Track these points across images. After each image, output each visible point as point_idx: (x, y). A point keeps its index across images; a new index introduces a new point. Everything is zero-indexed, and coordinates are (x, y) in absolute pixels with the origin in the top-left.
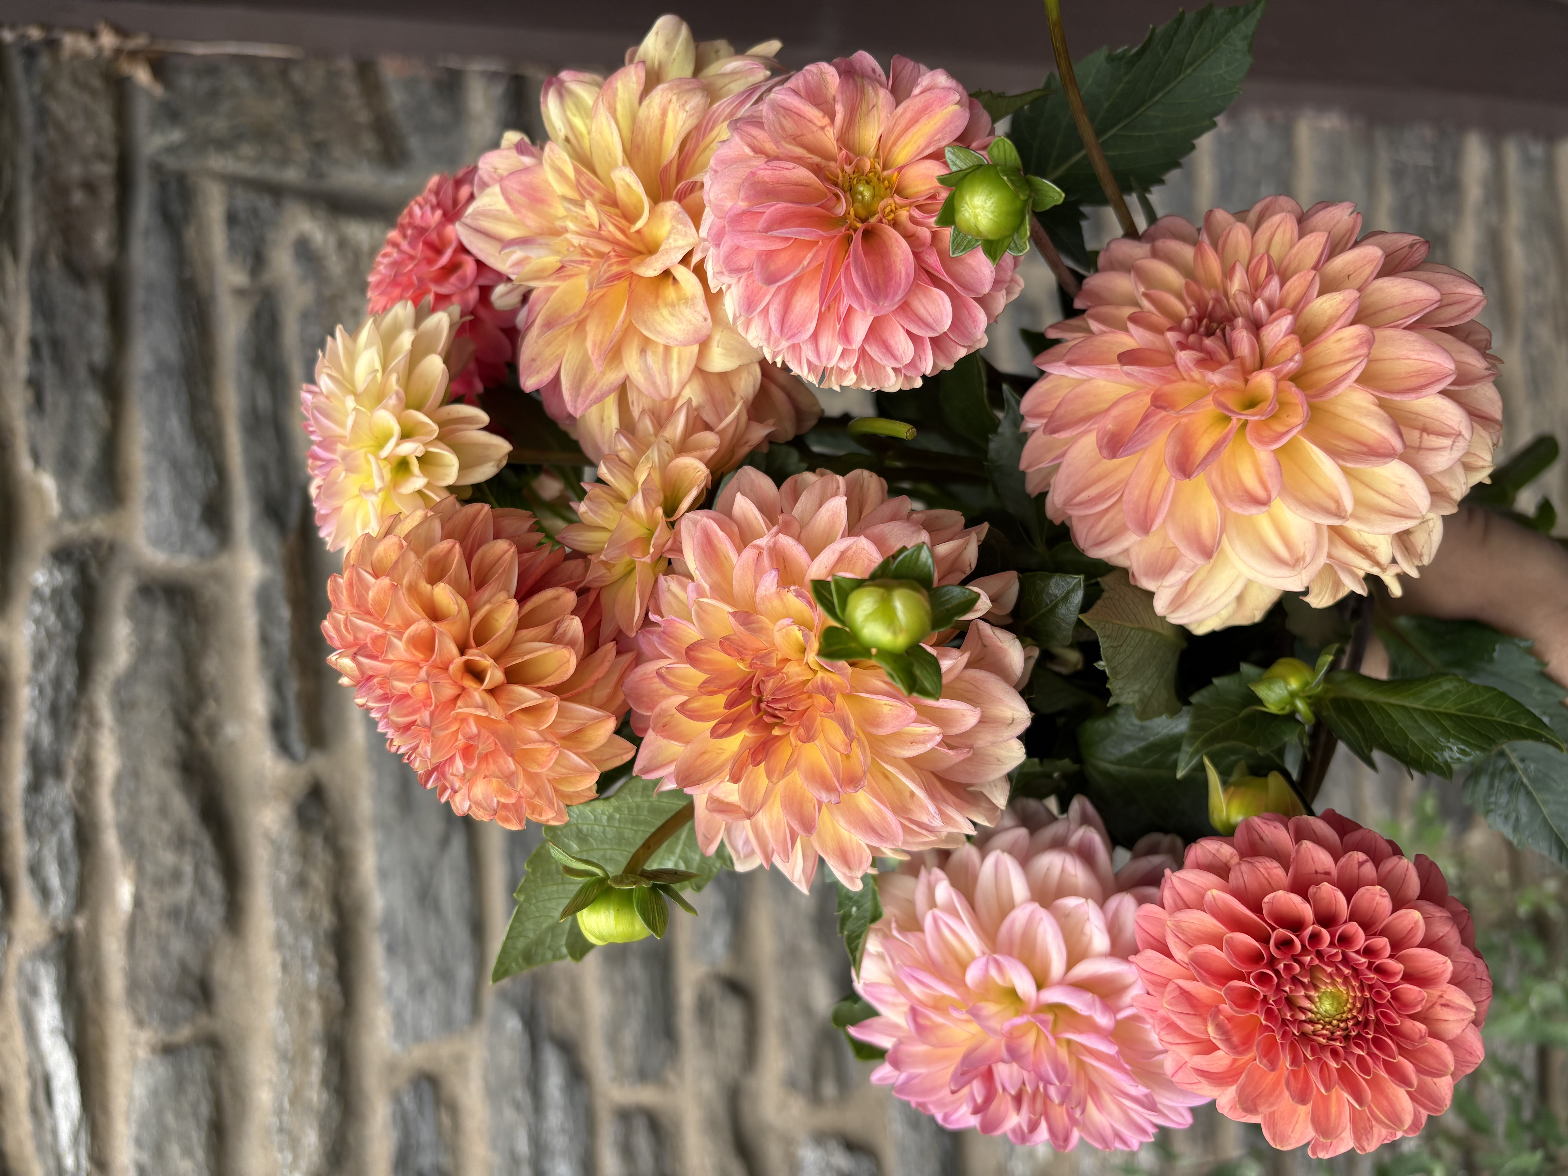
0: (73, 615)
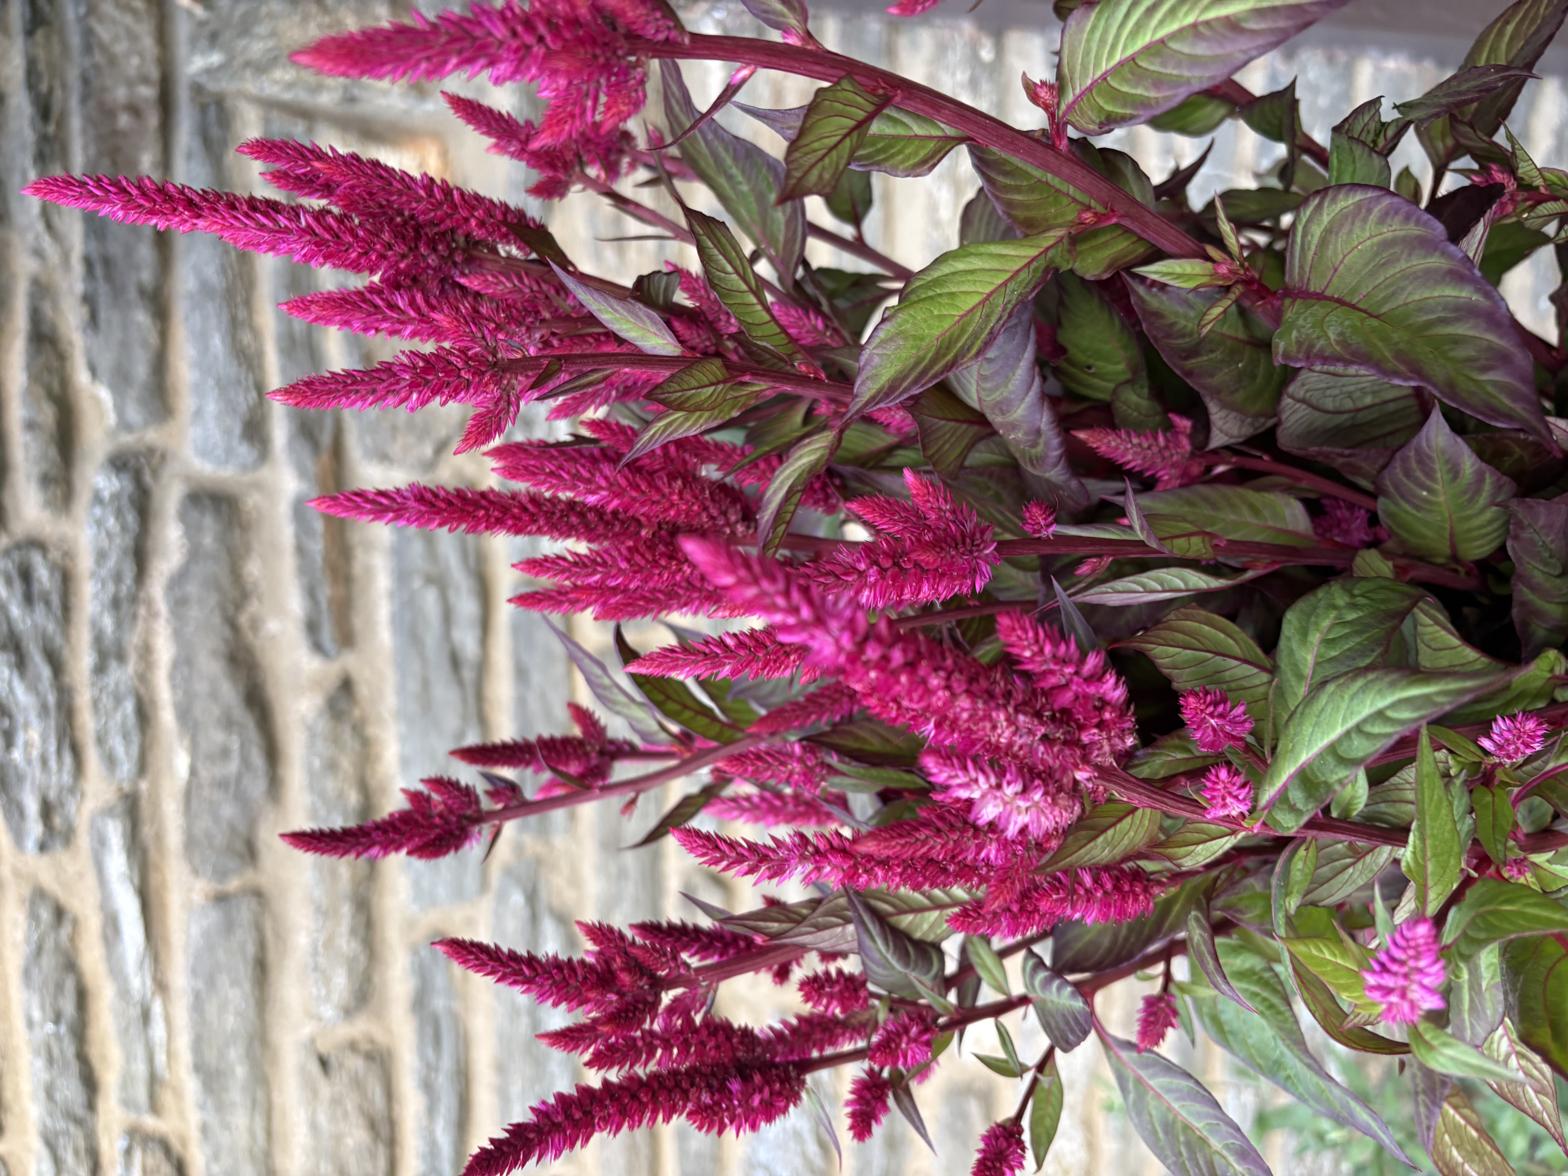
0: (131, 518)
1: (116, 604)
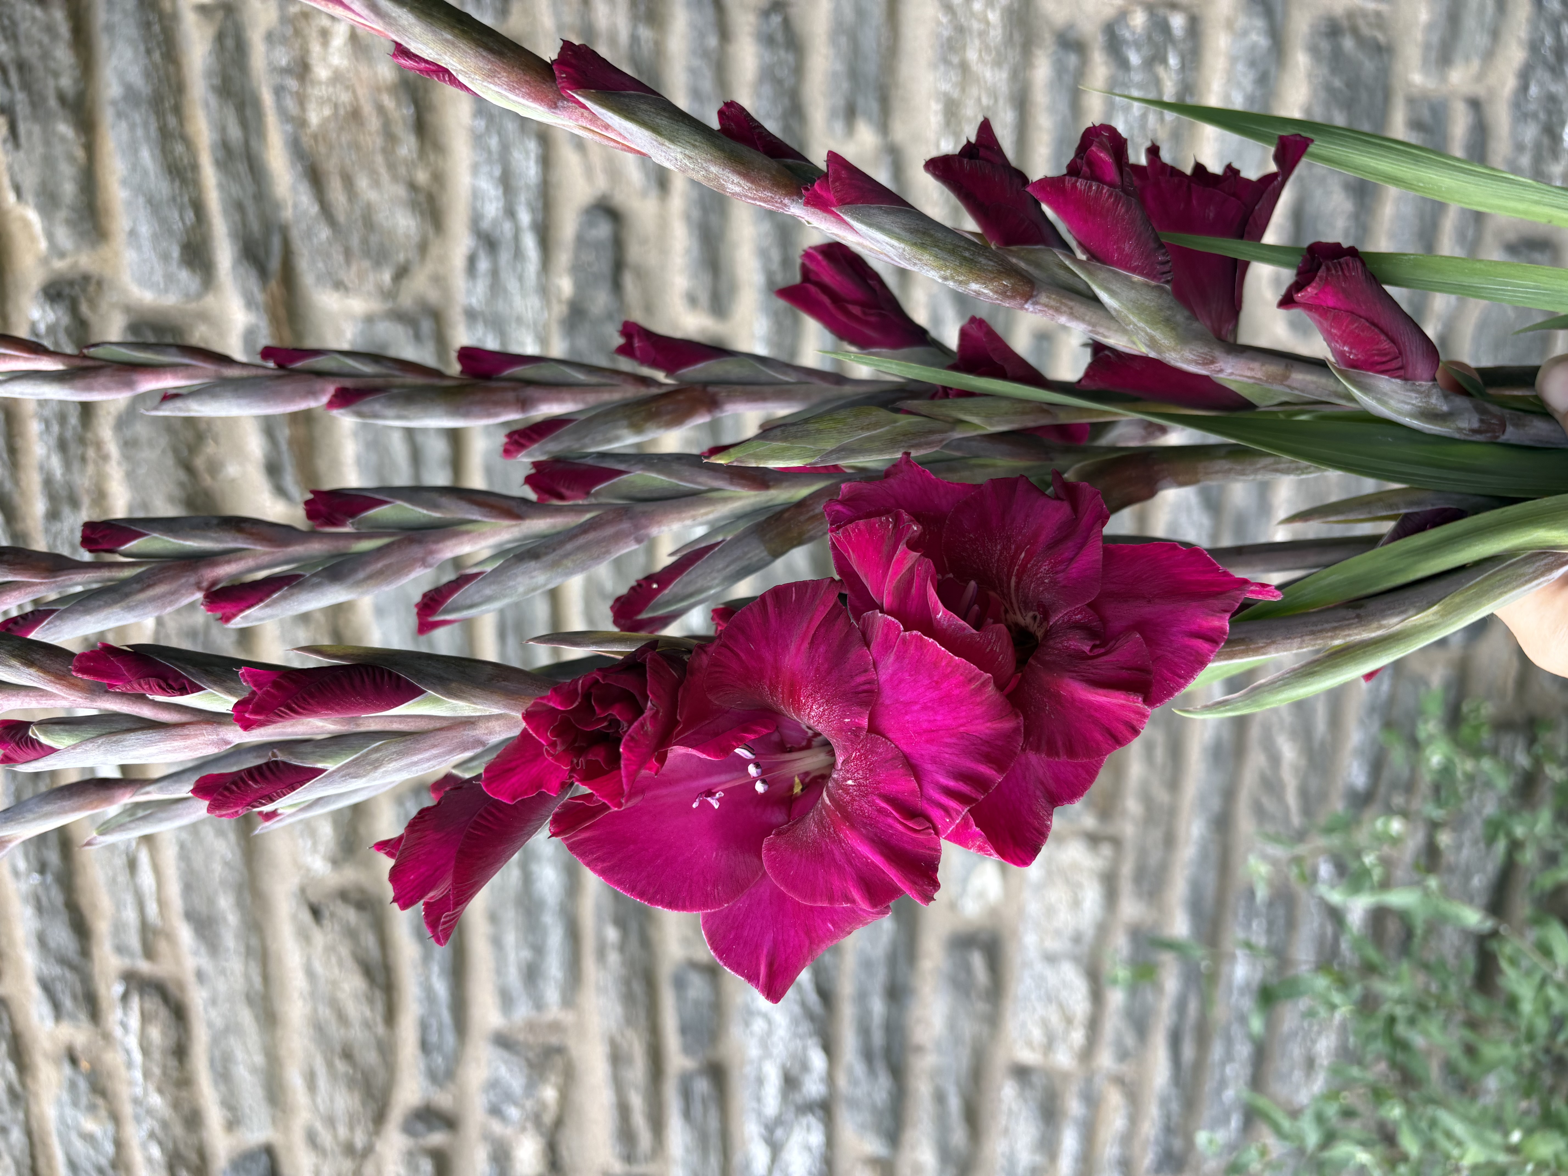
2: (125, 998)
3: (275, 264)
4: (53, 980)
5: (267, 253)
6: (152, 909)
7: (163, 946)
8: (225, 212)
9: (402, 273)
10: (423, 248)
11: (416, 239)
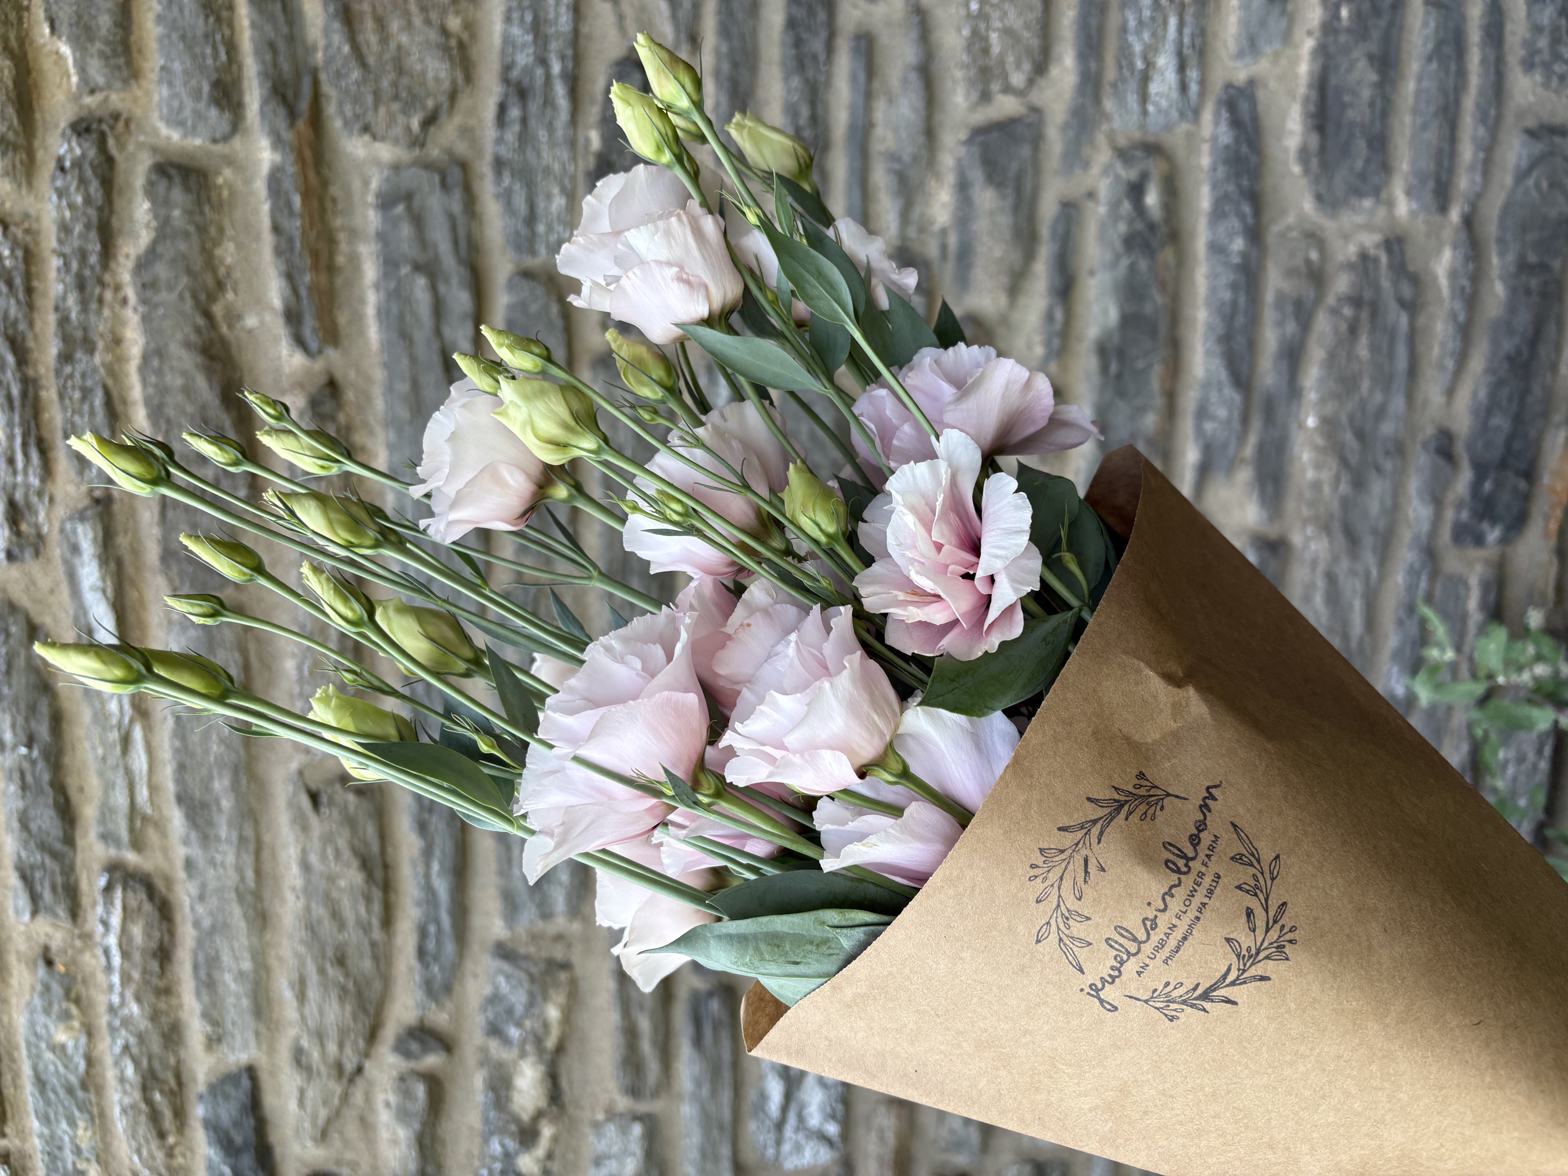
1: (81, 285)
2: (108, 889)
3: (304, 105)
4: (32, 867)
5: (297, 95)
6: (143, 794)
7: (152, 835)
8: (257, 52)
9: (430, 121)
10: (453, 96)
11: (446, 85)
